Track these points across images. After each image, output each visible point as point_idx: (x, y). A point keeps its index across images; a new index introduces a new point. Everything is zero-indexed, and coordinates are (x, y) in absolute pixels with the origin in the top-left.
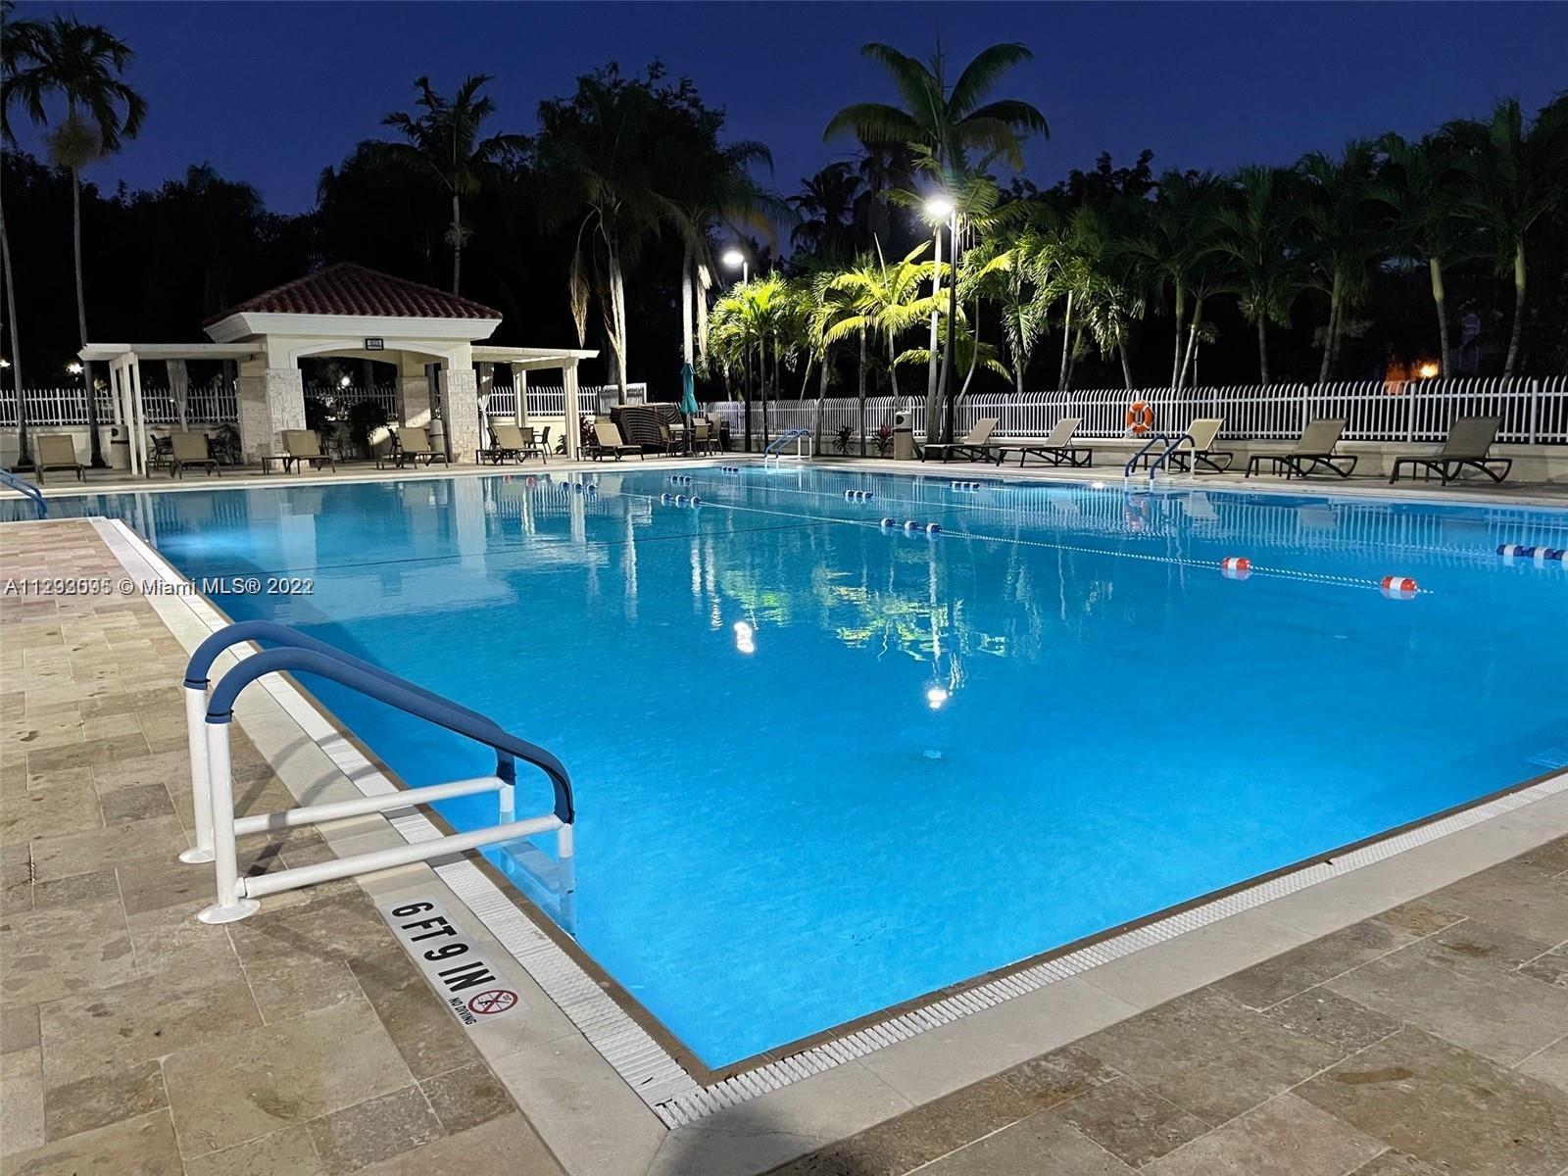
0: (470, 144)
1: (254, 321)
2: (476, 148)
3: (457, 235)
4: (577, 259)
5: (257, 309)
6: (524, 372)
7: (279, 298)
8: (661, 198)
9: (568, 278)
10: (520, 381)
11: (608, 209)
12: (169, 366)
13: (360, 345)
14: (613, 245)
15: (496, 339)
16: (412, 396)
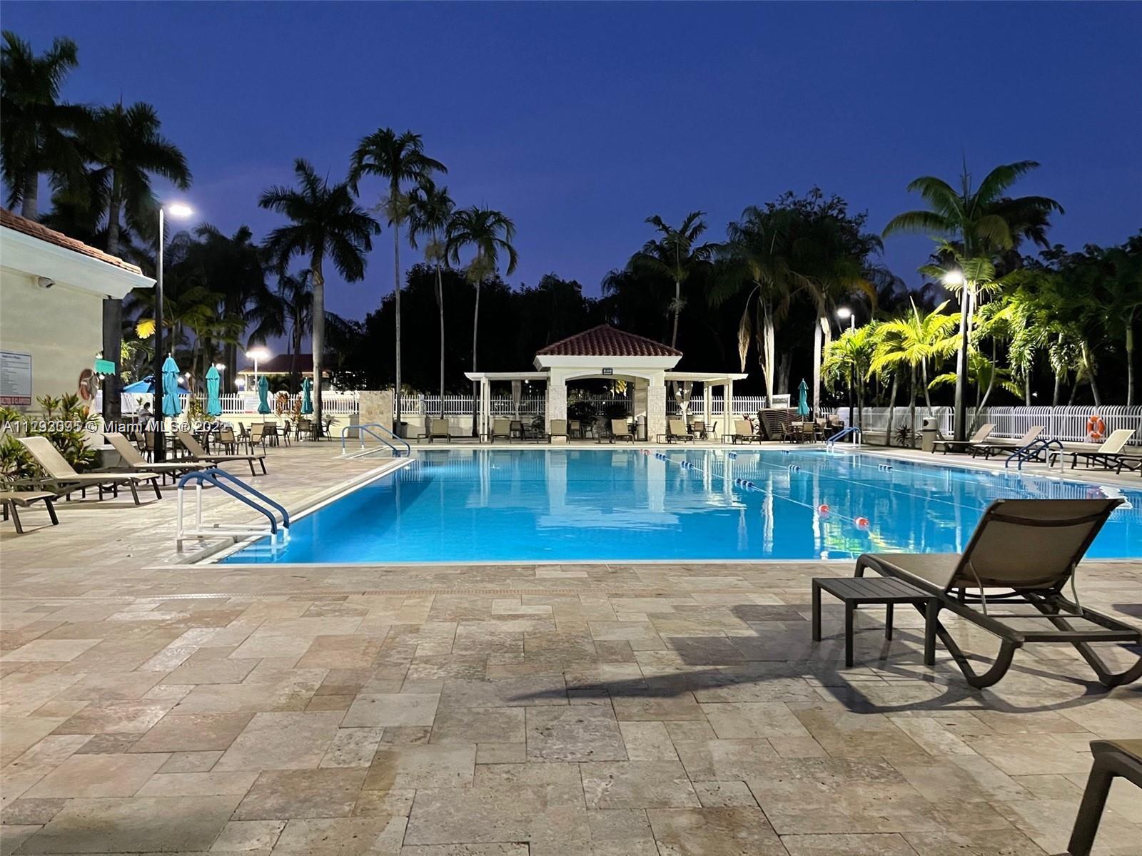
0: (687, 251)
1: (543, 360)
2: (691, 253)
3: (677, 305)
4: (745, 317)
5: (545, 354)
6: (710, 388)
7: (559, 347)
8: (800, 276)
9: (738, 330)
10: (708, 392)
11: (765, 285)
12: (513, 384)
13: (600, 372)
14: (768, 307)
15: (679, 368)
16: (639, 401)
